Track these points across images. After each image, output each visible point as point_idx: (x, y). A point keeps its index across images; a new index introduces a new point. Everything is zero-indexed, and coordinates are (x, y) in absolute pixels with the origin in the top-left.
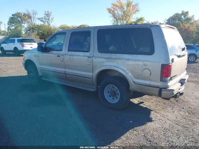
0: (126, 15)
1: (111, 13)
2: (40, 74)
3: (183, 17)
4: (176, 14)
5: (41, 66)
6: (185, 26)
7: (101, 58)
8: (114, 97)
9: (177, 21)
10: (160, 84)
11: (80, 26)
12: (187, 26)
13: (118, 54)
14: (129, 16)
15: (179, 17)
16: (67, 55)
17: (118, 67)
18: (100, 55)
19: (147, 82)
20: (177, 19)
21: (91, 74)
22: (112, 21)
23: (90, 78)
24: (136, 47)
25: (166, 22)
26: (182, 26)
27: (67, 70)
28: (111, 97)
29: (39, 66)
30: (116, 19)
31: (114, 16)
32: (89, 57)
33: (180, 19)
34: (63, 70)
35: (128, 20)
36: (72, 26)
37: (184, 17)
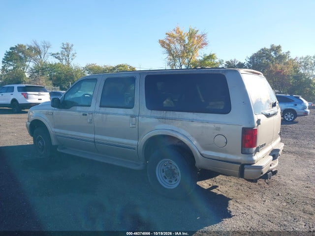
0: (187, 51)
1: (165, 47)
2: (54, 143)
3: (272, 53)
4: (262, 49)
5: (57, 130)
6: (276, 68)
7: (151, 117)
8: (171, 178)
9: (264, 61)
10: (240, 158)
11: (118, 67)
12: (279, 67)
13: (177, 113)
14: (192, 52)
15: (267, 54)
16: (99, 113)
17: (176, 132)
18: (149, 112)
19: (222, 155)
20: (264, 56)
21: (135, 142)
22: (167, 60)
23: (134, 149)
24: (203, 101)
25: (249, 60)
26: (272, 68)
27: (97, 137)
28: (166, 178)
29: (54, 130)
30: (173, 57)
31: (170, 51)
32: (132, 116)
33: (268, 57)
35: (191, 58)
36: (105, 66)
37: (275, 54)
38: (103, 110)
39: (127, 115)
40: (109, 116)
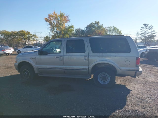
0: (60, 24)
1: (48, 22)
2: (36, 72)
3: (96, 25)
4: (91, 23)
5: (38, 66)
6: (98, 32)
7: (95, 56)
8: (104, 80)
9: (93, 28)
14: (62, 24)
15: (93, 26)
18: (94, 54)
20: (92, 26)
21: (86, 67)
22: (49, 28)
23: (87, 70)
24: (102, 48)
25: (86, 28)
26: (96, 32)
27: (65, 67)
29: (36, 66)
31: (51, 24)
32: (85, 56)
33: (94, 27)
34: (62, 67)
36: (12, 31)
37: (97, 25)
38: (68, 54)
39: (82, 56)
40: (72, 57)
